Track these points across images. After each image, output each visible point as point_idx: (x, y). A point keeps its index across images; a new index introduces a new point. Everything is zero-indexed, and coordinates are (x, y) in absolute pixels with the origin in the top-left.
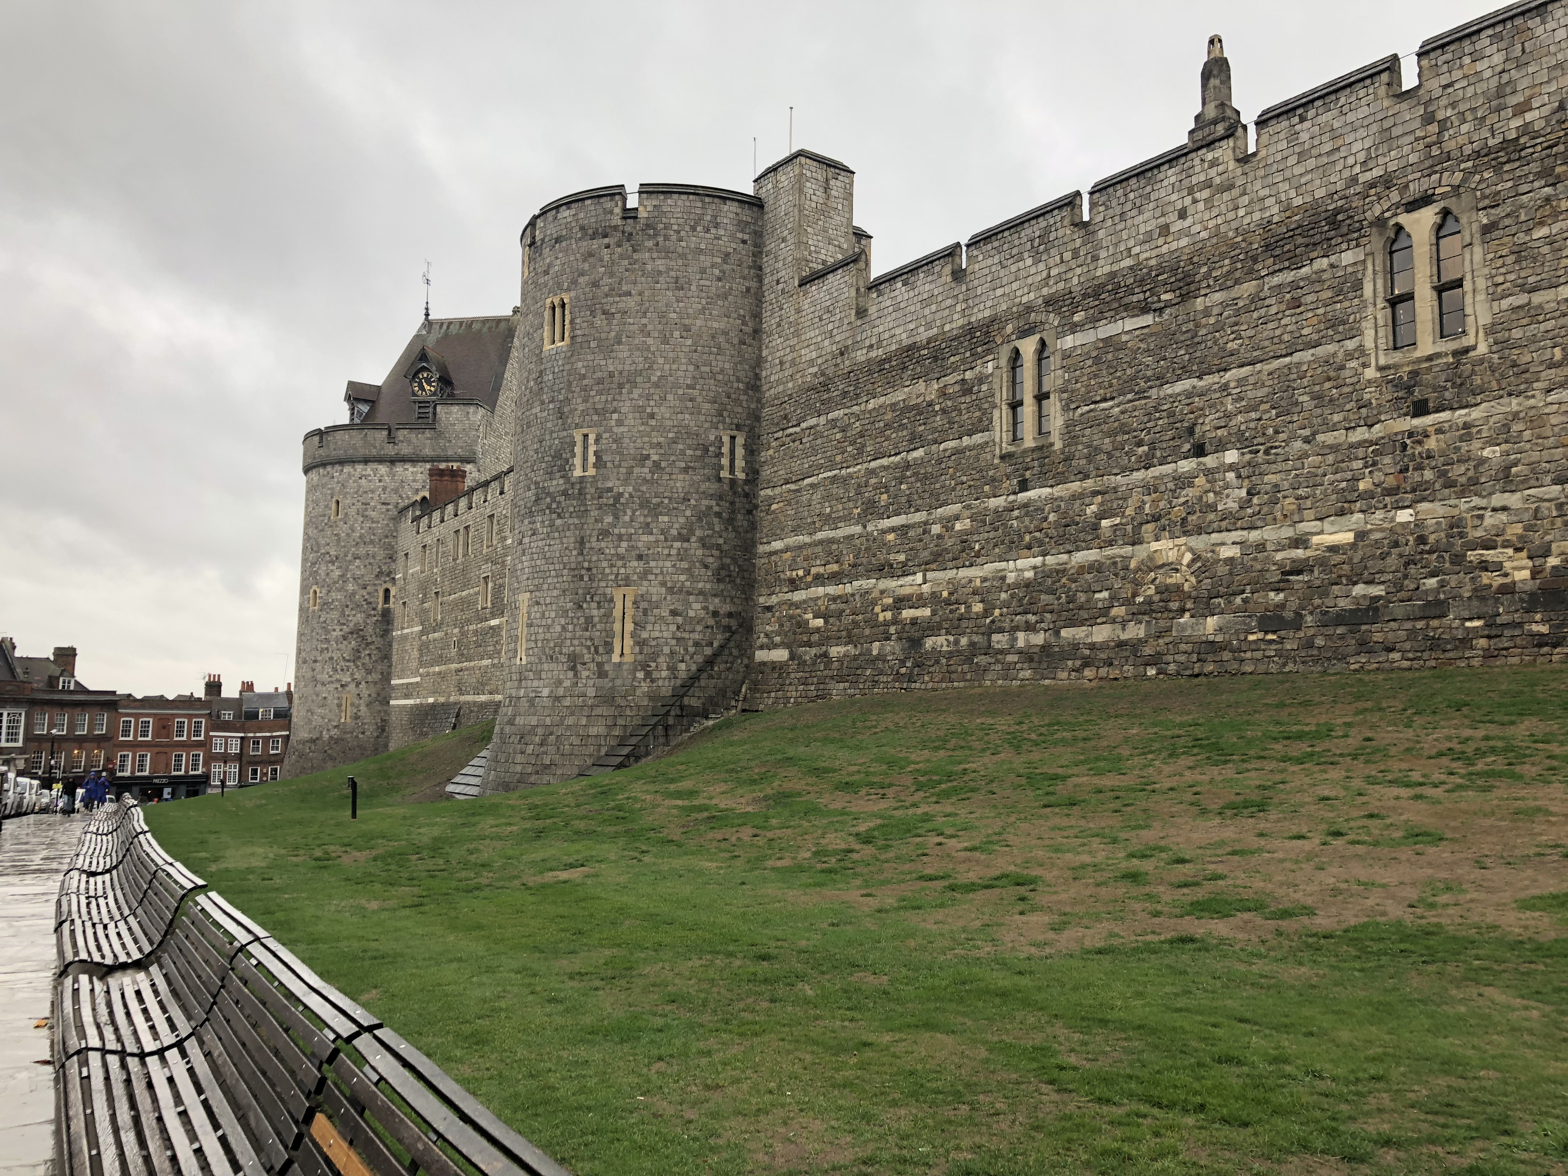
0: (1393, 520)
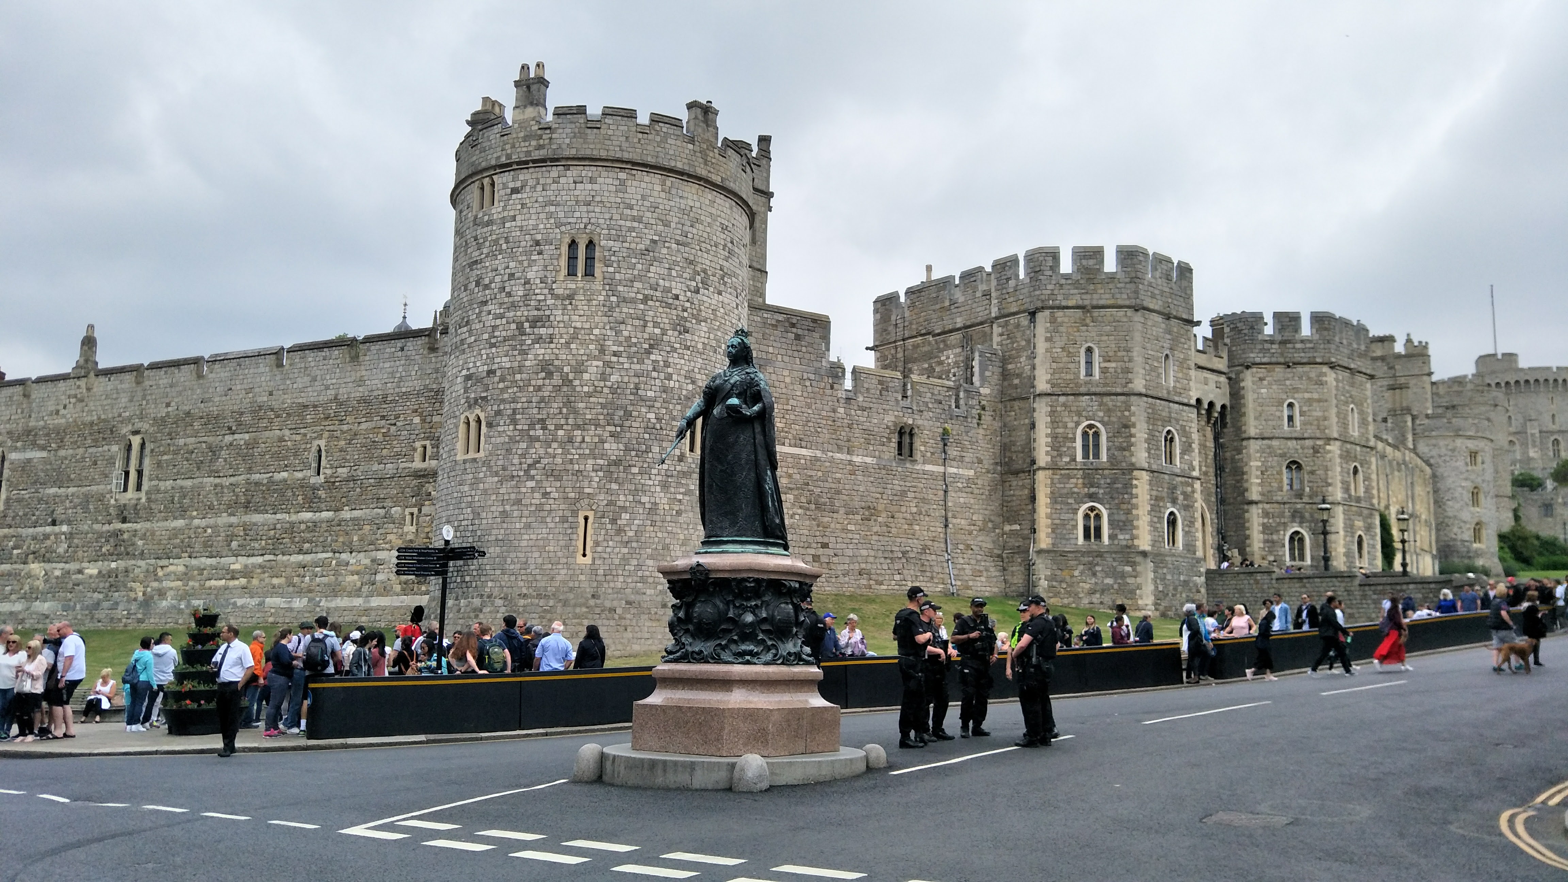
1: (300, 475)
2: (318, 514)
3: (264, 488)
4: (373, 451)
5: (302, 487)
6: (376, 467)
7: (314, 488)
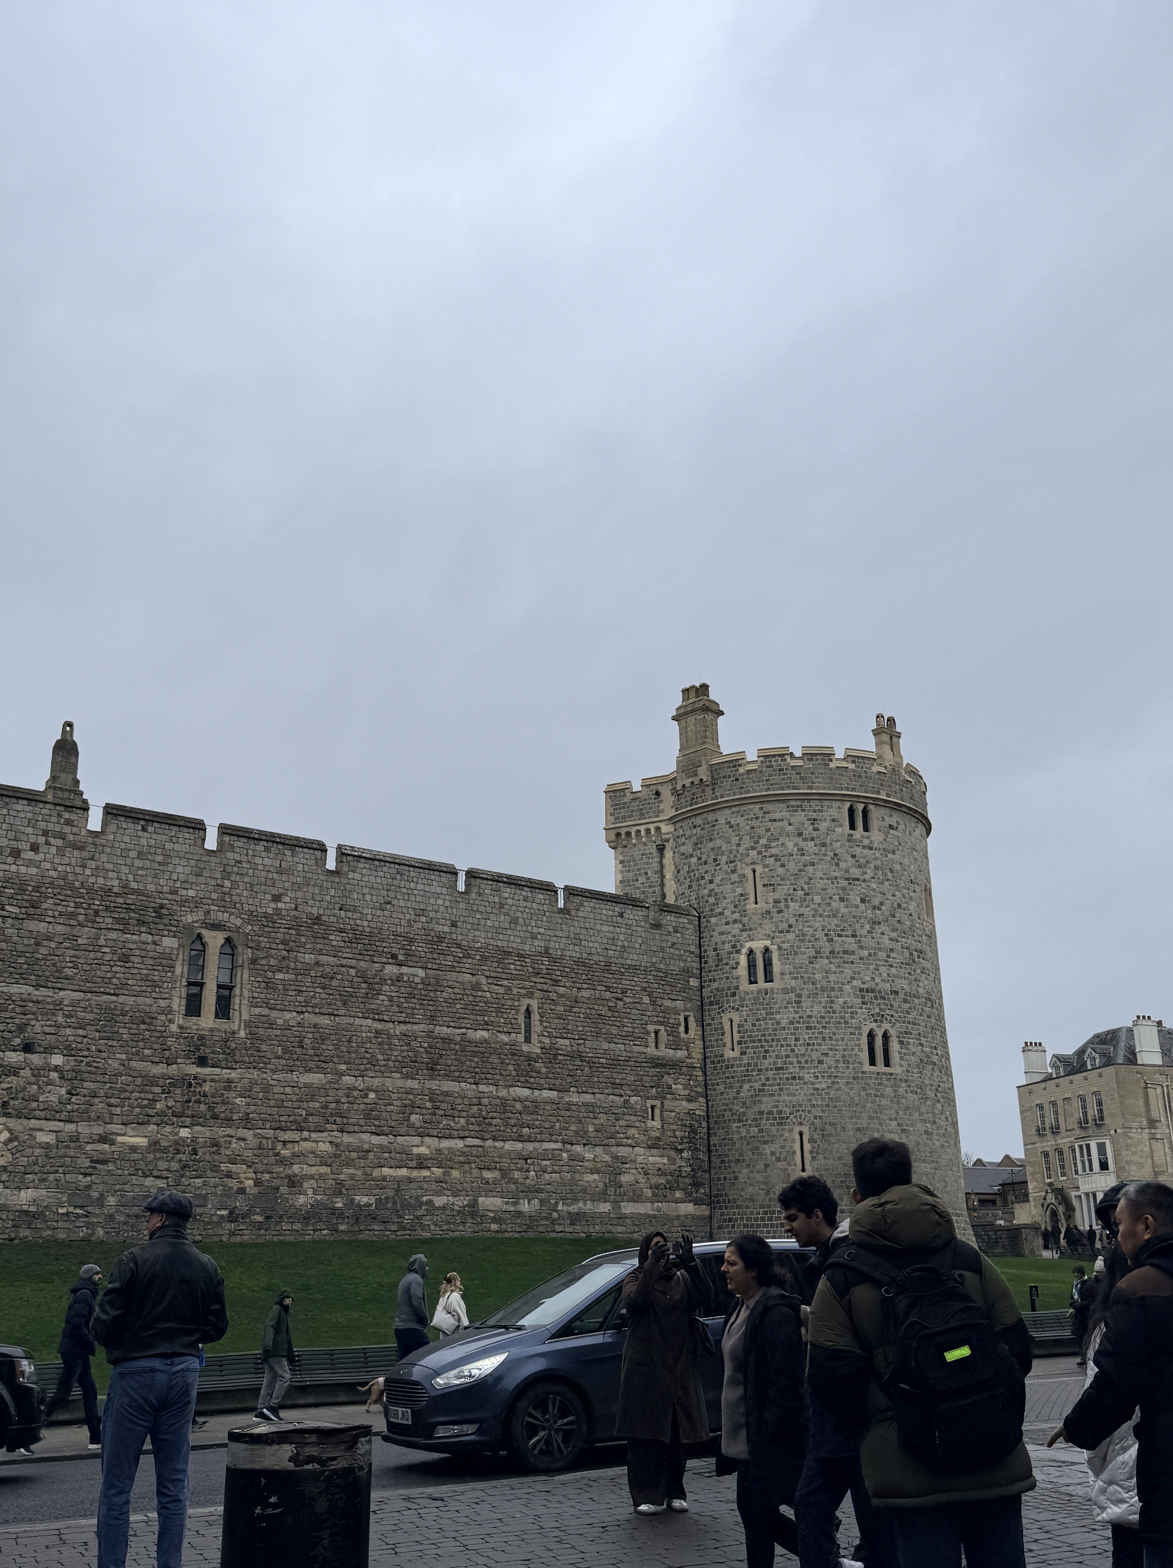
0: (177, 1134)
1: (505, 1038)
2: (537, 1093)
3: (457, 1047)
4: (601, 1026)
5: (513, 1054)
6: (605, 1045)
7: (530, 1059)
